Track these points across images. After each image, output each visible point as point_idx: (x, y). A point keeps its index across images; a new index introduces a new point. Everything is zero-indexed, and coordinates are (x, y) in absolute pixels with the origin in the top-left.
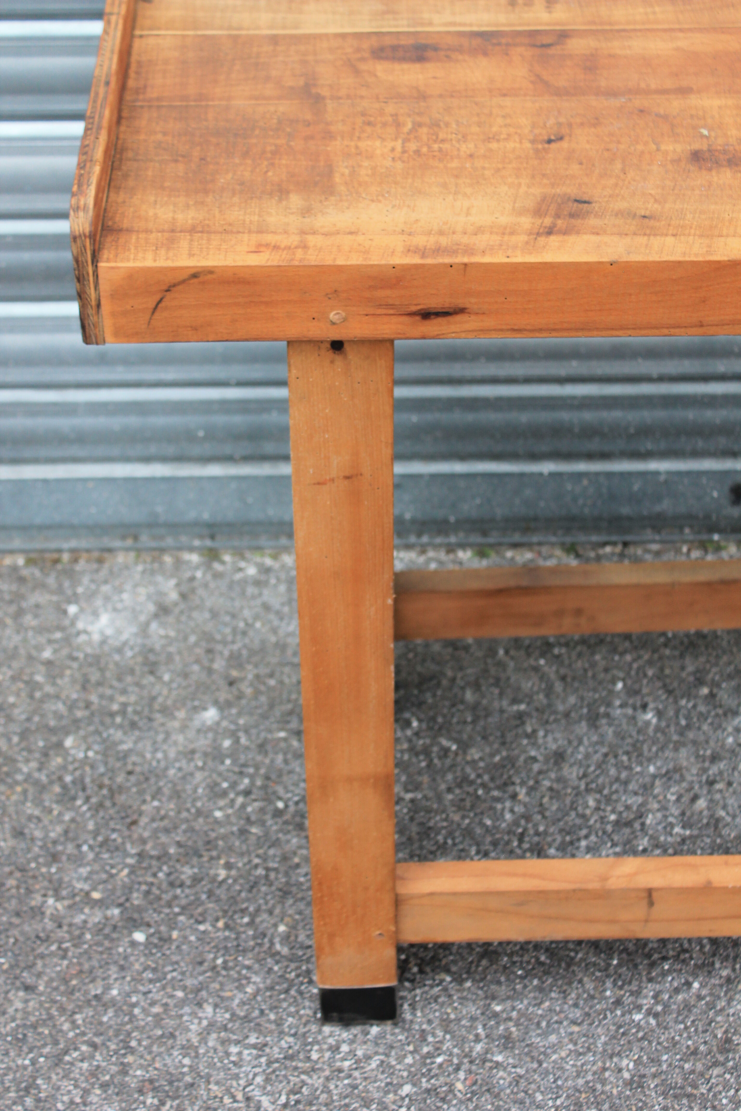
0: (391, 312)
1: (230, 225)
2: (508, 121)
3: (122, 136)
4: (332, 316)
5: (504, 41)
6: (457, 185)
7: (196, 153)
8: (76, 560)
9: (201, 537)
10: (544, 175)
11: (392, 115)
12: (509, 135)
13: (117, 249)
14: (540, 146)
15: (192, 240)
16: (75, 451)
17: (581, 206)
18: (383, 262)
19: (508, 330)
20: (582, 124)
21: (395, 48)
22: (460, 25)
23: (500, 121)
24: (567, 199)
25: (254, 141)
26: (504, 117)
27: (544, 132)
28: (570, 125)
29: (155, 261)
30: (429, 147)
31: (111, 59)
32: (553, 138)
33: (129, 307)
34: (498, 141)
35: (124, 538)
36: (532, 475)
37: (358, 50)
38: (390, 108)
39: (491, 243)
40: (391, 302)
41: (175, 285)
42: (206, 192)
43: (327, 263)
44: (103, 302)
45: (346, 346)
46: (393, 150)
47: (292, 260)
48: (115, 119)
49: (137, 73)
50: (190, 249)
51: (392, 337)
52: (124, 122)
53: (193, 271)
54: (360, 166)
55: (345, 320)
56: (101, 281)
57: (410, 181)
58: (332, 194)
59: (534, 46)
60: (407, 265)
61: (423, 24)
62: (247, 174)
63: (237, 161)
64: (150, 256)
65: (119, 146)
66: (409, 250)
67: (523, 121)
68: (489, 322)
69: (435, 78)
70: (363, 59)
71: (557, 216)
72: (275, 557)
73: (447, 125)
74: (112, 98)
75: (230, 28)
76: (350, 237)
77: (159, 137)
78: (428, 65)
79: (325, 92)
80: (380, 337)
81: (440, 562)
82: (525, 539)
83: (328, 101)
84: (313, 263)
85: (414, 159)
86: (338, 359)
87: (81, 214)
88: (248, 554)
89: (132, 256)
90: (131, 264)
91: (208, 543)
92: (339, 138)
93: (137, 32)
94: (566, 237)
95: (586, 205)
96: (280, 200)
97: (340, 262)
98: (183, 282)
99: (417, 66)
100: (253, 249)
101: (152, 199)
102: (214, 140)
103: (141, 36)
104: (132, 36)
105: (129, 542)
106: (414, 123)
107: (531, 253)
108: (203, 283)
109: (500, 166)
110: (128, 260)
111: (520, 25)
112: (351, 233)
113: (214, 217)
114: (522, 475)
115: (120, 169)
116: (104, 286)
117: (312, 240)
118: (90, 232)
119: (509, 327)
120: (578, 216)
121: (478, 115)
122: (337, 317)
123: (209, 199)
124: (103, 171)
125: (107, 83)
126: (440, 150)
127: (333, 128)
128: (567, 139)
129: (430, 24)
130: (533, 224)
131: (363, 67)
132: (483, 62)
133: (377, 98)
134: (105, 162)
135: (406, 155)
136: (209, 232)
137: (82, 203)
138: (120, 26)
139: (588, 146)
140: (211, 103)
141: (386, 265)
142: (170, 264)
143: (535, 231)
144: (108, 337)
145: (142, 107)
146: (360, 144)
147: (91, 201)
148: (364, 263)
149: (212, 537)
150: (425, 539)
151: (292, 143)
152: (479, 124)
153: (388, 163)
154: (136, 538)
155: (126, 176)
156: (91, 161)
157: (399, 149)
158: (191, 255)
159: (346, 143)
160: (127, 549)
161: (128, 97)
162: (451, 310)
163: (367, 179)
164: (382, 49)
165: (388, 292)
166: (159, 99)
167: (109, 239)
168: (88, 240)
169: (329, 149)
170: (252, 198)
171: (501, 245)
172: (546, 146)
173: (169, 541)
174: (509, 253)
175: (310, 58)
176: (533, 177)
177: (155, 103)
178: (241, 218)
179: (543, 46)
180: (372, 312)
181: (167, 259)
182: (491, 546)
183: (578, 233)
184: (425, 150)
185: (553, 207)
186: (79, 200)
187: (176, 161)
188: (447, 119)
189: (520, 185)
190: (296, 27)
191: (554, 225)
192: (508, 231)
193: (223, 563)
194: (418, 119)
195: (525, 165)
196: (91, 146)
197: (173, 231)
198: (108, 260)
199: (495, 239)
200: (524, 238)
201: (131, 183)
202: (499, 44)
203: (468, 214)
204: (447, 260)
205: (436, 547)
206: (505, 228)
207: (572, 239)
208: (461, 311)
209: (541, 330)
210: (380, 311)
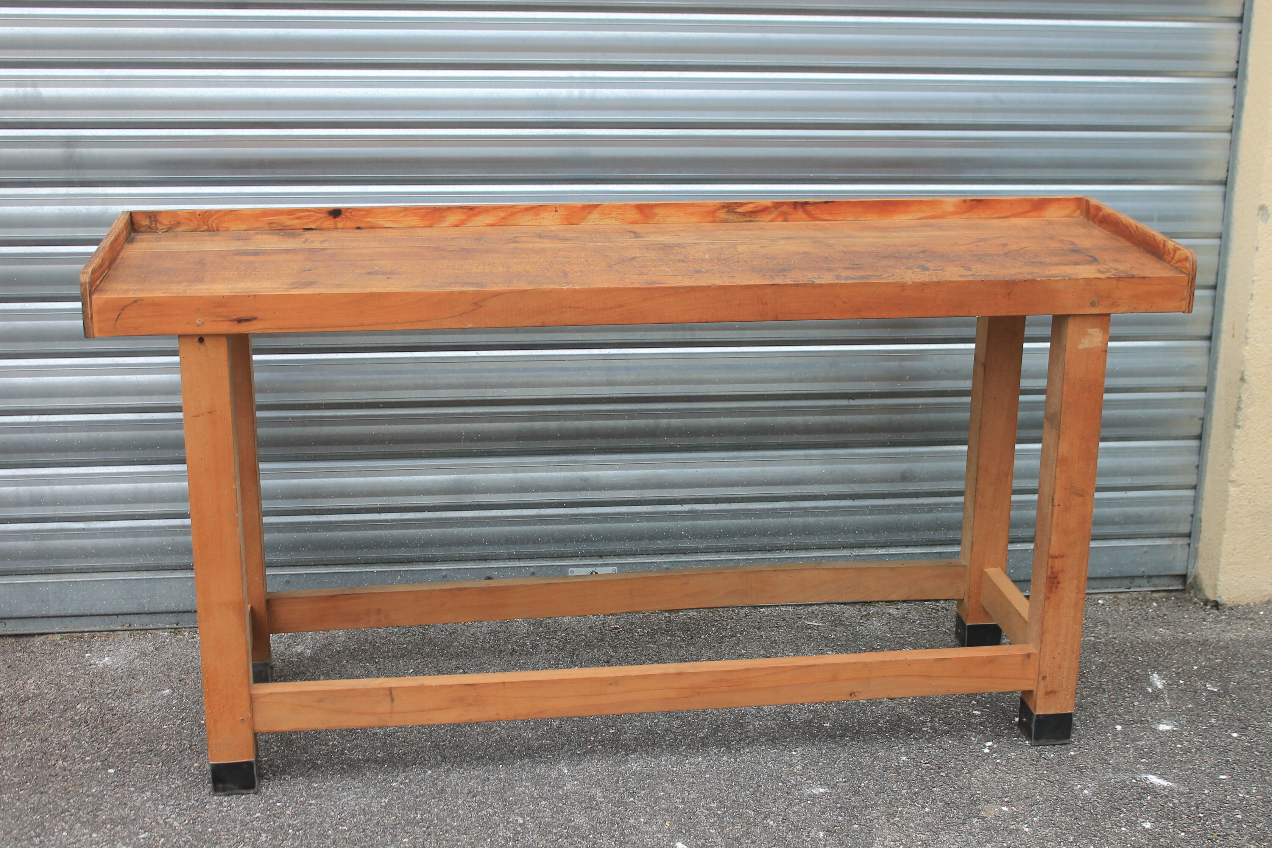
0: (224, 319)
1: (153, 289)
2: (289, 267)
4: (197, 321)
7: (143, 275)
12: (288, 270)
14: (300, 272)
15: (135, 292)
17: (311, 283)
20: (322, 267)
21: (244, 253)
23: (285, 267)
26: (287, 266)
28: (316, 267)
30: (250, 273)
32: (307, 270)
33: (105, 318)
35: (123, 625)
37: (227, 253)
40: (223, 314)
41: (126, 307)
44: (93, 314)
45: (205, 339)
46: (234, 273)
53: (135, 299)
54: (217, 277)
55: (203, 324)
56: (93, 304)
58: (202, 282)
59: (309, 252)
60: (229, 296)
61: (260, 248)
63: (161, 277)
64: (116, 295)
67: (296, 267)
69: (261, 260)
70: (228, 255)
71: (300, 285)
73: (261, 268)
78: (258, 256)
80: (219, 333)
83: (208, 264)
86: (202, 346)
90: (107, 296)
95: (314, 283)
98: (130, 304)
99: (253, 257)
100: (162, 293)
105: (126, 627)
106: (245, 268)
107: (284, 292)
108: (139, 306)
109: (281, 276)
111: (306, 247)
112: (207, 290)
113: (147, 287)
116: (95, 308)
117: (189, 291)
119: (277, 327)
121: (276, 266)
122: (199, 322)
123: (146, 284)
127: (208, 270)
131: (228, 258)
132: (284, 255)
133: (231, 263)
135: (239, 274)
136: (143, 290)
141: (220, 296)
142: (124, 296)
146: (219, 272)
151: (188, 273)
152: (275, 268)
158: (134, 295)
159: (212, 273)
160: (125, 630)
162: (251, 319)
163: (219, 279)
165: (221, 309)
169: (204, 274)
172: (303, 272)
175: (204, 256)
178: (159, 287)
179: (314, 251)
180: (215, 320)
184: (248, 273)
189: (287, 279)
195: (292, 275)
197: (127, 290)
198: (98, 295)
201: (111, 282)
202: (294, 252)
208: (255, 319)
209: (291, 328)
210: (219, 319)
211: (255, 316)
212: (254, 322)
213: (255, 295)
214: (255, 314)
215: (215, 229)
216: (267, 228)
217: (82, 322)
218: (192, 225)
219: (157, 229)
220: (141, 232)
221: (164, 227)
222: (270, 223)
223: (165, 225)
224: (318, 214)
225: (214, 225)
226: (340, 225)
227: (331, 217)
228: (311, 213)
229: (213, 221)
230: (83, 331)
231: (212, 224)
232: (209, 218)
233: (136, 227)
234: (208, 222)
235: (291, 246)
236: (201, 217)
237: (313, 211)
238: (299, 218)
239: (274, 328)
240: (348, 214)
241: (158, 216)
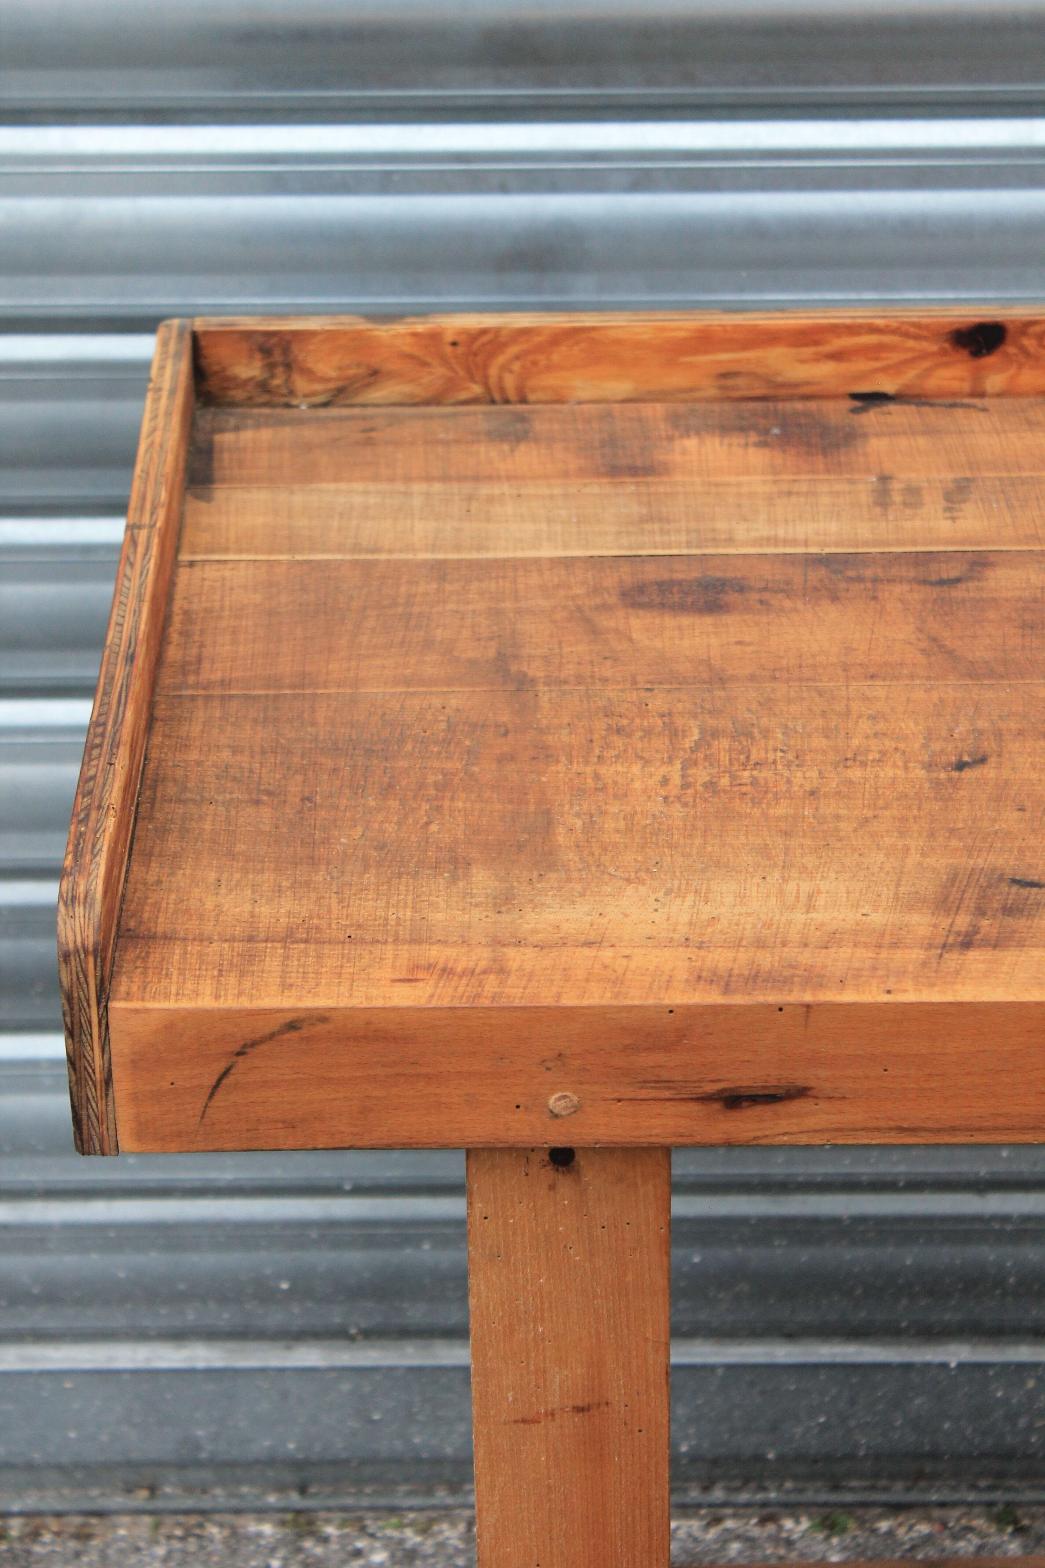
0: (667, 1094)
1: (360, 926)
2: (881, 726)
3: (154, 754)
4: (554, 1102)
5: (869, 573)
6: (787, 849)
7: (295, 786)
8: (35, 1535)
9: (281, 1488)
10: (952, 831)
11: (662, 716)
12: (883, 753)
13: (144, 973)
14: (943, 775)
15: (286, 957)
16: (38, 1318)
17: (1025, 892)
18: (651, 1002)
19: (891, 1129)
20: (1021, 733)
21: (664, 587)
22: (786, 542)
23: (865, 726)
24: (996, 878)
25: (403, 764)
26: (873, 718)
27: (950, 747)
28: (999, 735)
29: (217, 997)
30: (733, 777)
31: (137, 613)
32: (966, 758)
33: (165, 1085)
34: (864, 764)
35: (129, 1490)
36: (927, 1366)
37: (597, 590)
38: (658, 702)
39: (856, 965)
40: (666, 1076)
41: (254, 1044)
42: (313, 862)
43: (546, 1003)
44: (115, 1075)
45: (581, 1160)
46: (665, 781)
47: (478, 996)
48: (143, 724)
49: (185, 634)
50: (284, 975)
51: (668, 1141)
52: (158, 726)
53: (290, 1017)
54: (604, 813)
55: (578, 1109)
56: (113, 1035)
57: (698, 841)
58: (552, 867)
59: (925, 582)
60: (697, 1006)
61: (715, 542)
62: (390, 828)
63: (372, 803)
64: (207, 987)
65: (150, 773)
66: (699, 979)
67: (910, 726)
68: (853, 1114)
69: (739, 643)
70: (605, 608)
71: (981, 912)
72: (424, 1530)
73: (766, 733)
74: (137, 686)
75: (356, 548)
76: (586, 951)
77: (226, 755)
78: (727, 619)
79: (535, 670)
80: (644, 1141)
81: (750, 1541)
82: (913, 1497)
83: (541, 688)
84: (517, 1003)
85: (706, 800)
86: (565, 1184)
87: (79, 910)
88: (371, 1525)
89: (174, 990)
90: (171, 1004)
91: (295, 1499)
92: (563, 759)
93: (184, 557)
94: (999, 954)
95: (1035, 890)
96: (454, 880)
97: (568, 1001)
98: (272, 1036)
99: (708, 620)
100: (404, 975)
101: (212, 876)
102: (329, 763)
103: (192, 564)
104: (176, 564)
105: (141, 1497)
106: (702, 730)
107: (933, 985)
108: (309, 1039)
109: (870, 814)
110: (167, 997)
111: (899, 543)
112: (589, 944)
113: (330, 911)
114: (907, 1367)
115: (151, 819)
116: (119, 1045)
117: (514, 957)
118: (96, 944)
119: (893, 1124)
120: (1021, 911)
121: (824, 714)
122: (562, 1103)
123: (320, 877)
124: (120, 826)
125: (131, 659)
126: (754, 782)
127: (550, 739)
128: (993, 760)
129: (730, 541)
130: (935, 926)
131: (606, 622)
132: (831, 612)
133: (634, 682)
134: (123, 807)
135: (690, 791)
136: (318, 942)
137: (81, 889)
138: (154, 550)
139: (1034, 776)
140: (320, 691)
141: (658, 1008)
142: (245, 1003)
143: (940, 941)
144: (126, 1142)
145: (193, 698)
146: (602, 770)
147: (98, 887)
148: (615, 1003)
149: (303, 1490)
150: (718, 1494)
151: (475, 769)
152: (827, 733)
153: (656, 806)
154: (153, 1490)
155: (163, 832)
156: (99, 807)
157: (676, 780)
158: (285, 986)
159: (575, 768)
160: (138, 1512)
161: (167, 679)
162: (781, 1092)
163: (616, 837)
164: (641, 589)
165: (660, 1058)
166: (224, 683)
167: (130, 955)
168: (91, 960)
169: (544, 779)
170: (400, 875)
171: (874, 969)
172: (955, 774)
173: (219, 1496)
174: (890, 985)
175: (508, 605)
176: (932, 835)
177: (218, 692)
178: (380, 913)
179: (941, 582)
180: (630, 1095)
181: (240, 994)
182: (848, 1507)
183: (1021, 945)
184: (725, 781)
185: (972, 894)
186: (75, 884)
187: (257, 802)
188: (764, 721)
189: (907, 849)
190: (480, 548)
191: (976, 930)
192: (887, 940)
193: (325, 1540)
194: (711, 722)
195: (915, 812)
196: (100, 779)
197: (251, 939)
198: (128, 997)
199: (864, 955)
200: (917, 954)
201: (172, 845)
202: (860, 579)
203: (810, 907)
204: (773, 998)
205: (741, 1510)
206: (882, 935)
207: (1009, 956)
208: (799, 1093)
209: (953, 1130)
210: (643, 1094)
211: (800, 1083)
212: (795, 1106)
213: (808, 1006)
214: (800, 1076)
215: (512, 394)
216: (712, 392)
217: (64, 1101)
218: (426, 380)
219: (292, 393)
220: (234, 404)
221: (318, 387)
222: (724, 375)
223: (324, 380)
224: (911, 343)
225: (510, 382)
226: (994, 381)
227: (964, 354)
228: (886, 339)
229: (505, 368)
230: (71, 1128)
231: (500, 378)
232: (492, 355)
233: (212, 385)
234: (485, 366)
235: (833, 527)
236: (460, 350)
237: (894, 331)
238: (837, 356)
239: (878, 1129)
240: (1029, 343)
241: (295, 348)
